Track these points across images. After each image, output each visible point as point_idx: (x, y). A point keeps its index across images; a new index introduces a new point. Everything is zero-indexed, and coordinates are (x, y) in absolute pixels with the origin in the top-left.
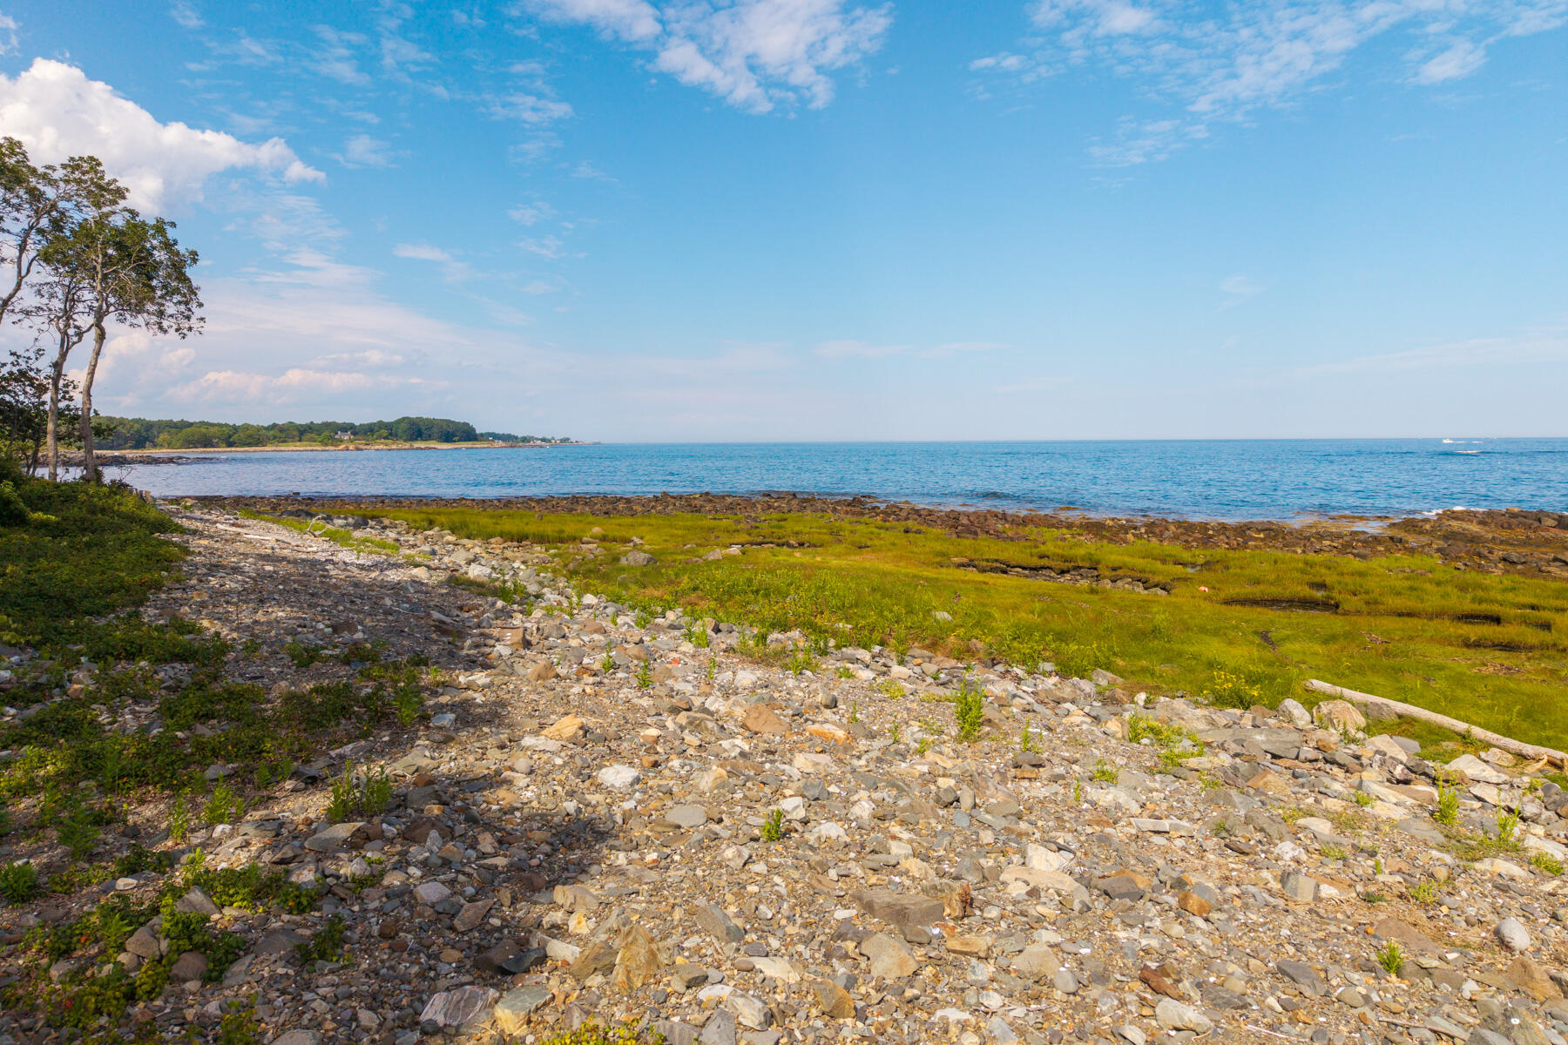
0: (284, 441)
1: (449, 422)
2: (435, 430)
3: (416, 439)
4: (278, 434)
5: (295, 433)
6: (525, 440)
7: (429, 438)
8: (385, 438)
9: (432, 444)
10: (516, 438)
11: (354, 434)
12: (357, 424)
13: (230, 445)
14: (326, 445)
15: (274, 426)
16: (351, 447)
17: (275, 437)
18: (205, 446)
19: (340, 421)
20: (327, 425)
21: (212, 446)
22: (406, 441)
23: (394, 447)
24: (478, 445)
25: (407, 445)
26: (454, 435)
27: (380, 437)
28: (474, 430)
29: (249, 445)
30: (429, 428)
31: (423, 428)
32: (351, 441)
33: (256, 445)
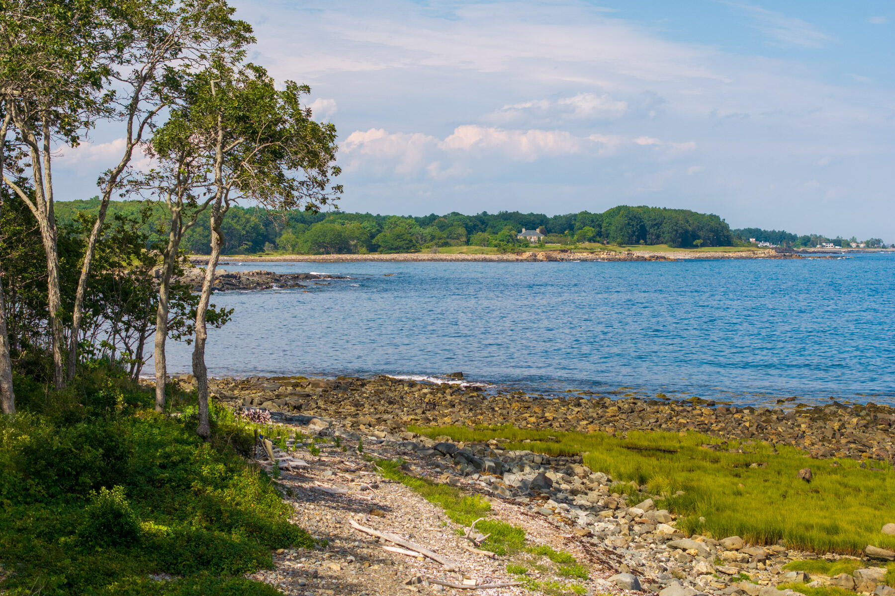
0: (446, 244)
1: (687, 215)
2: (666, 227)
3: (637, 243)
4: (438, 233)
5: (462, 231)
6: (807, 241)
7: (657, 240)
8: (592, 240)
9: (663, 251)
10: (793, 238)
11: (546, 232)
12: (550, 216)
13: (373, 249)
14: (505, 251)
15: (433, 218)
16: (540, 256)
17: (433, 238)
18: (340, 251)
19: (525, 211)
20: (506, 217)
21: (350, 252)
22: (620, 245)
23: (604, 255)
24: (731, 253)
25: (623, 253)
26: (695, 237)
27: (583, 239)
28: (725, 227)
29: (397, 250)
30: (658, 225)
31: (648, 224)
32: (541, 245)
33: (407, 250)
